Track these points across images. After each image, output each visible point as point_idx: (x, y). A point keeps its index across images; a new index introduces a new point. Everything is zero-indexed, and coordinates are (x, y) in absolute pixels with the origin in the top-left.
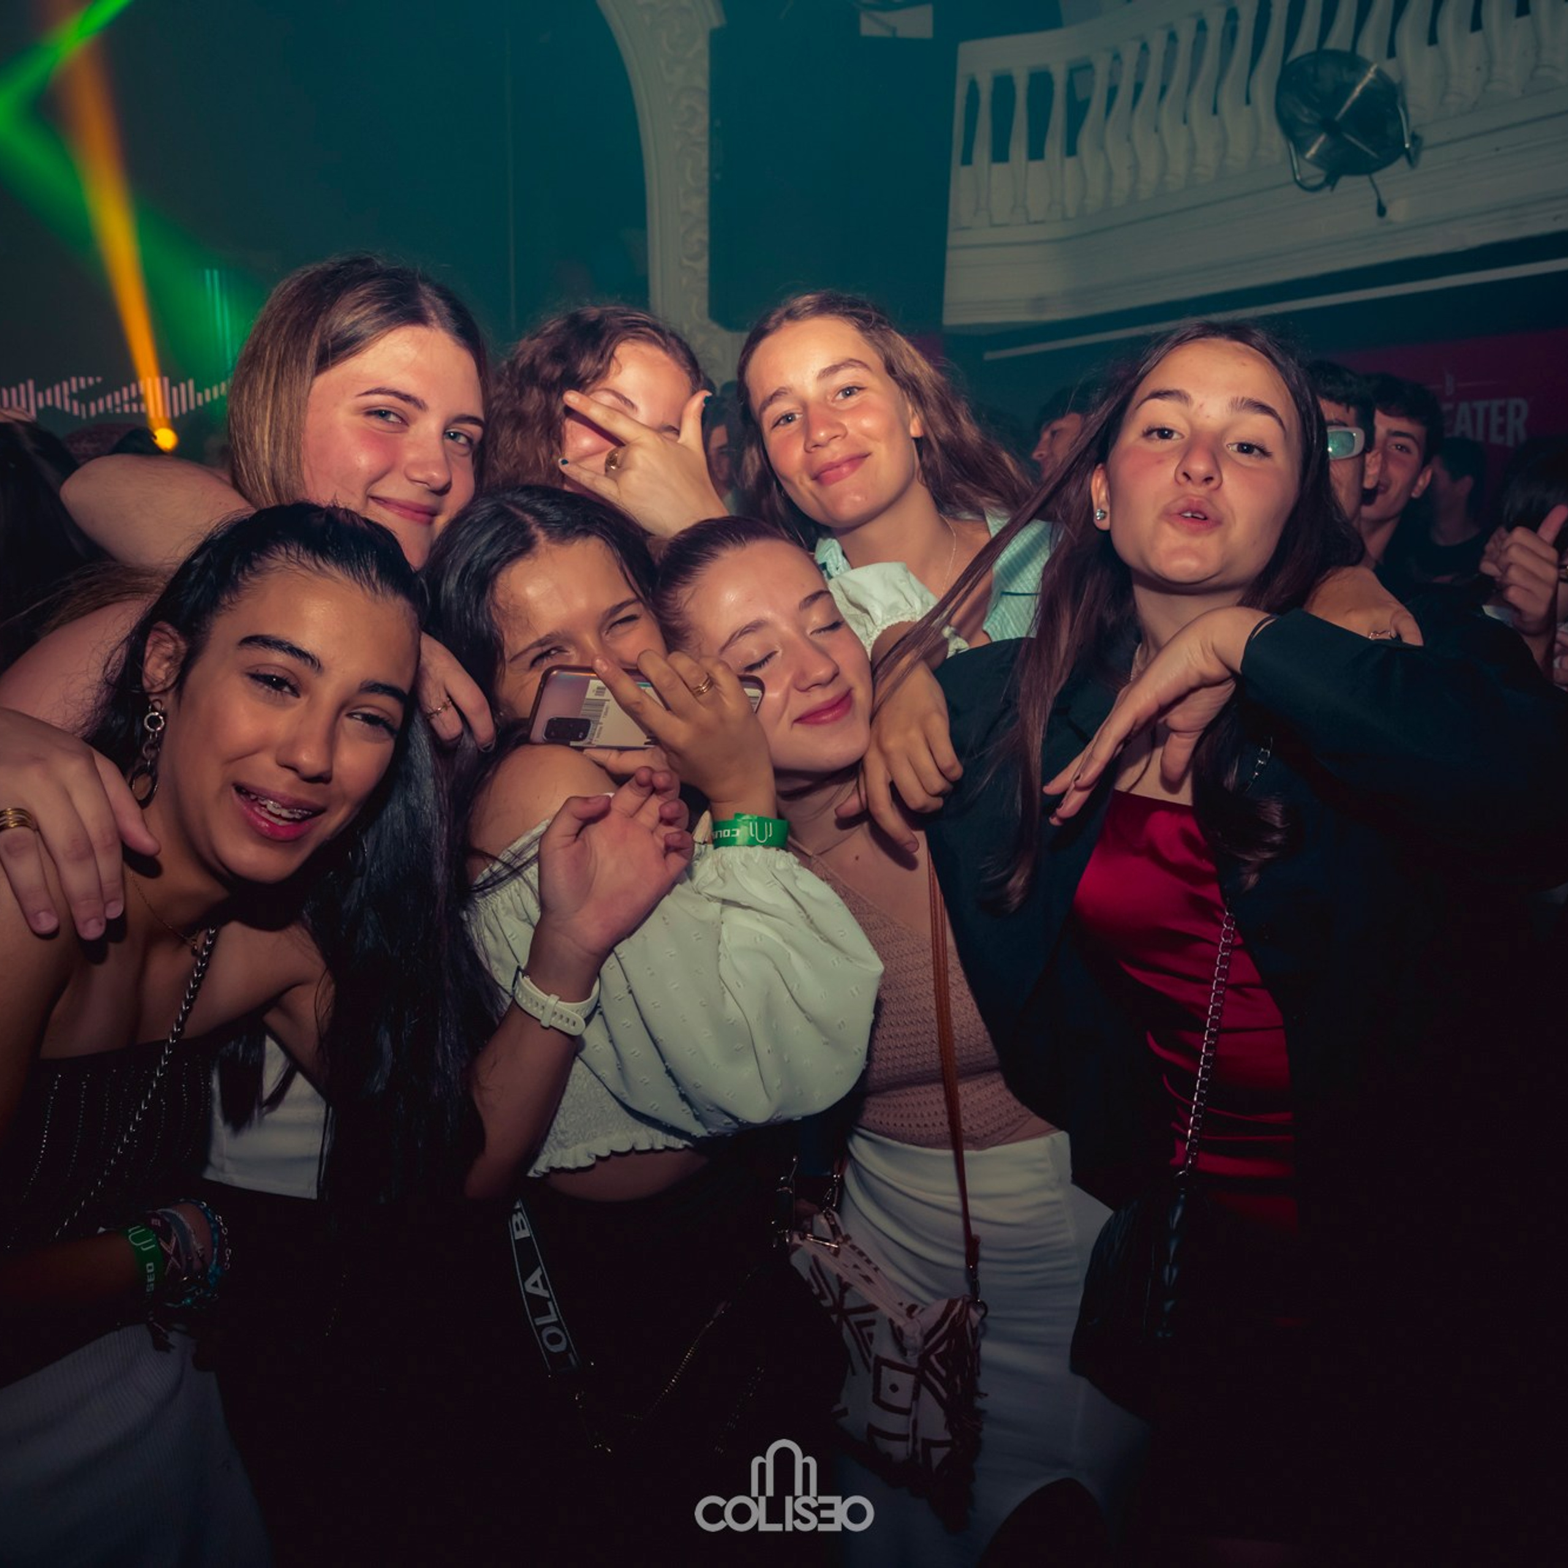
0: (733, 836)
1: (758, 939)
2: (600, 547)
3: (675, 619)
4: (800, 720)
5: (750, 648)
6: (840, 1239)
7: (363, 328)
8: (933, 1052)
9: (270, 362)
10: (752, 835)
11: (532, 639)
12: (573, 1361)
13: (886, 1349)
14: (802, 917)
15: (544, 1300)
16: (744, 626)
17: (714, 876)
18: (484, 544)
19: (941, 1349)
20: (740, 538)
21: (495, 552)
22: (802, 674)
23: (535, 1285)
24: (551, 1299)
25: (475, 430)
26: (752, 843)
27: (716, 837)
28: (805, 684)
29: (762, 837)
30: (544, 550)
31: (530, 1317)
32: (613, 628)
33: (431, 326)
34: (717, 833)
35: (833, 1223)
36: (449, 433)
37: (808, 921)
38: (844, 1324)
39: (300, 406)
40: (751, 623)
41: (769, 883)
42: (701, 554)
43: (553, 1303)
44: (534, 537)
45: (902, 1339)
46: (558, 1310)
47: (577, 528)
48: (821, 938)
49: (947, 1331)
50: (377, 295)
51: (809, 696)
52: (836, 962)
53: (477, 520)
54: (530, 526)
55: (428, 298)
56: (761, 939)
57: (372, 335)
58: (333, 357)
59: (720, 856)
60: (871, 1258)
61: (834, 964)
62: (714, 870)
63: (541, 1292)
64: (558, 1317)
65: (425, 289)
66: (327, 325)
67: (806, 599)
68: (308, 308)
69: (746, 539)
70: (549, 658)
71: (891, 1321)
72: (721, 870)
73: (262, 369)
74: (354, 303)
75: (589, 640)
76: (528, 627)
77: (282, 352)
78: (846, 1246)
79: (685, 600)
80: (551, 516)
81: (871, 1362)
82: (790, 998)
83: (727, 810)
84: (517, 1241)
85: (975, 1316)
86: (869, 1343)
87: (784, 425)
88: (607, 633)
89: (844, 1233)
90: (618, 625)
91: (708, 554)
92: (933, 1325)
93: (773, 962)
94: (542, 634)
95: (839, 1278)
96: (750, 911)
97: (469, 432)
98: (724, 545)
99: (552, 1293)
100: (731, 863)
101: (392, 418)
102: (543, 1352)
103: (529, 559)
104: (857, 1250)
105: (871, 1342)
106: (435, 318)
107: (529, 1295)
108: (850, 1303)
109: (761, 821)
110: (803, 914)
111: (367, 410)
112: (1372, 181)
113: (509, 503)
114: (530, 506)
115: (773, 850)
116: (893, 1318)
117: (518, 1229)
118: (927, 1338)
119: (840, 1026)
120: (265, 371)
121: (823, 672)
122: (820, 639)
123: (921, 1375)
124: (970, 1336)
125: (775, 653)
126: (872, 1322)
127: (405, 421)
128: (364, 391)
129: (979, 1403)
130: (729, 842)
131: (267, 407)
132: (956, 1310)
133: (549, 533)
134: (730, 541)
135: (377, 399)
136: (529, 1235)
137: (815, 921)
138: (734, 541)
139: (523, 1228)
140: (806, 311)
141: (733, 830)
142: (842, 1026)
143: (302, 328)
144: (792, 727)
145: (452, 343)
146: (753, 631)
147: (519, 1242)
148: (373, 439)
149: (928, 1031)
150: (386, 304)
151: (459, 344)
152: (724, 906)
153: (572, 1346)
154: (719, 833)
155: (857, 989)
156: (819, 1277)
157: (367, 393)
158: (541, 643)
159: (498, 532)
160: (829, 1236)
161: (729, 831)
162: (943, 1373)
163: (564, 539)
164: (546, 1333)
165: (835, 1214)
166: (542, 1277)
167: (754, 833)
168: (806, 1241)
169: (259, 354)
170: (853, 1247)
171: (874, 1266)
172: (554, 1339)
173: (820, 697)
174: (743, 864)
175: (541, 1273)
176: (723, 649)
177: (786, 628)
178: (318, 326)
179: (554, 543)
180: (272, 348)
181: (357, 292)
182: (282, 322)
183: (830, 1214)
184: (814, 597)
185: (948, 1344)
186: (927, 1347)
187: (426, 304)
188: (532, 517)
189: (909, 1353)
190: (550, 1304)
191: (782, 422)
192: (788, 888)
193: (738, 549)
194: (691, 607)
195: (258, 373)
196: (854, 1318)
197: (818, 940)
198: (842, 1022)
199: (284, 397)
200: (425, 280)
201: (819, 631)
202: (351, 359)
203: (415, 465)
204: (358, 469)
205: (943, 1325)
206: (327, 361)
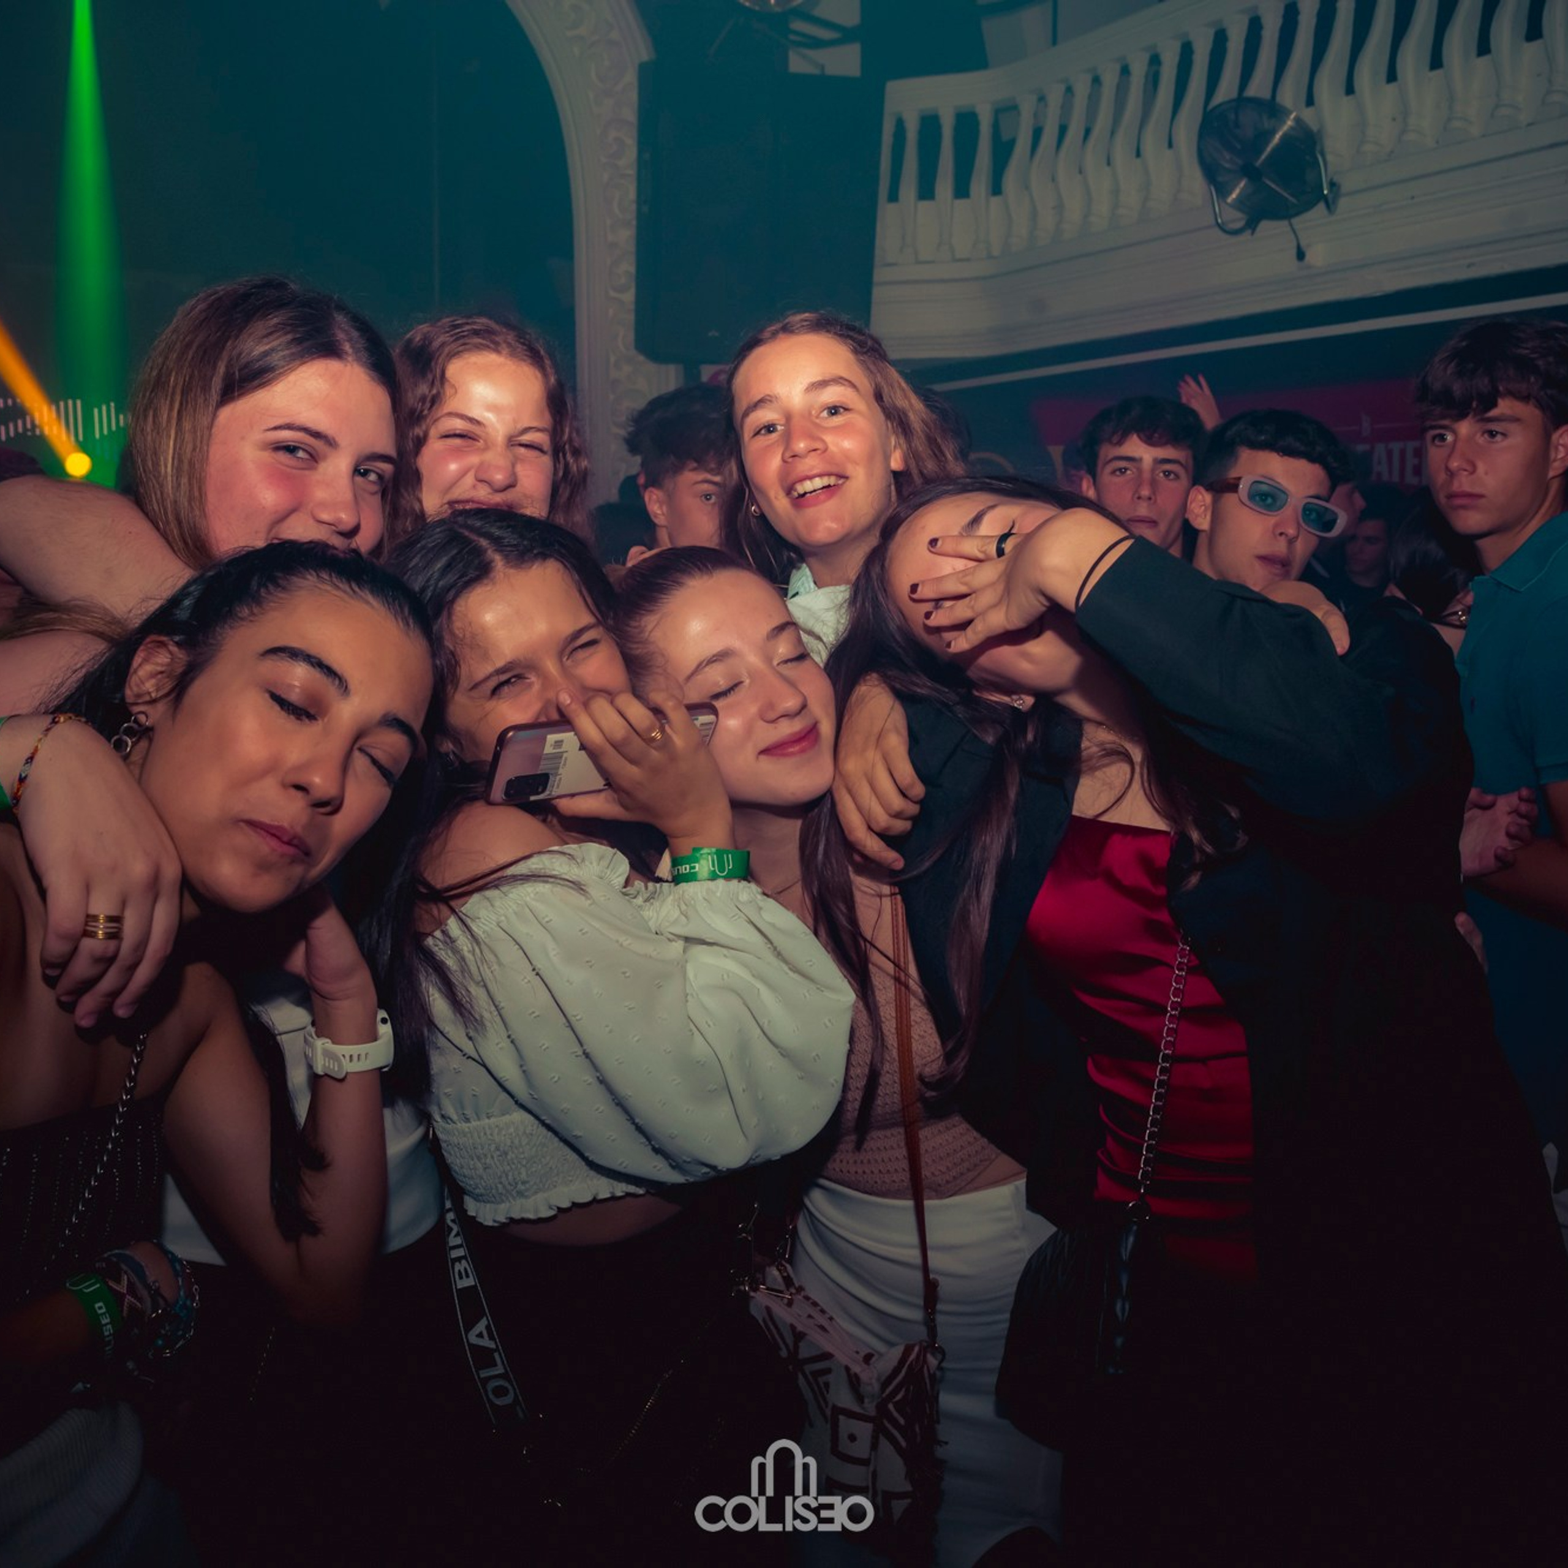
0: (692, 871)
1: (725, 976)
2: (559, 570)
3: (638, 648)
4: (766, 751)
5: (717, 677)
6: (793, 1291)
7: (275, 359)
8: (895, 1093)
9: (174, 388)
10: (712, 869)
11: (490, 669)
12: (521, 1415)
13: (842, 1397)
14: (769, 948)
15: (488, 1352)
16: (711, 655)
17: (677, 913)
18: (439, 570)
19: (899, 1397)
20: (707, 567)
21: (451, 578)
22: (771, 706)
23: (480, 1335)
24: (497, 1350)
25: (387, 468)
26: (713, 877)
27: (676, 873)
28: (772, 715)
29: (722, 870)
30: (502, 575)
31: (474, 1370)
32: (574, 653)
33: (346, 359)
34: (676, 868)
35: (785, 1274)
36: (360, 470)
37: (776, 952)
38: (800, 1376)
39: (204, 438)
40: (719, 652)
41: (734, 916)
42: (665, 582)
43: (500, 1354)
44: (492, 561)
45: (859, 1385)
46: (505, 1362)
47: (535, 552)
48: (790, 969)
49: (904, 1378)
50: (291, 325)
51: (776, 728)
52: (807, 994)
53: (430, 545)
54: (486, 551)
55: (343, 332)
56: (728, 976)
57: (283, 367)
58: (241, 387)
59: (681, 892)
60: (825, 1308)
61: (805, 997)
62: (676, 907)
63: (486, 1343)
64: (505, 1368)
65: (340, 318)
66: (235, 353)
67: (774, 629)
68: (217, 333)
69: (713, 567)
70: (510, 686)
71: (847, 1369)
72: (684, 907)
73: (167, 396)
74: (265, 332)
75: (551, 666)
76: (486, 656)
77: (187, 379)
78: (800, 1297)
79: (649, 628)
80: (506, 540)
81: (828, 1412)
82: (762, 1034)
83: (684, 845)
84: (459, 1291)
85: (932, 1361)
86: (825, 1393)
87: (764, 435)
88: (568, 659)
89: (797, 1285)
90: (579, 650)
91: (673, 581)
92: (890, 1371)
93: (742, 998)
94: (500, 663)
95: (793, 1327)
96: (715, 948)
97: (382, 470)
98: (690, 573)
99: (499, 1344)
100: (693, 899)
101: (301, 454)
102: (488, 1405)
103: (487, 584)
104: (811, 1301)
105: (828, 1392)
106: (350, 351)
107: (470, 1345)
108: (804, 1352)
109: (720, 854)
110: (769, 946)
111: (277, 445)
112: (1291, 225)
113: (461, 526)
114: (484, 530)
115: (735, 882)
116: (849, 1365)
117: (461, 1277)
118: (885, 1384)
119: (815, 1059)
120: (169, 398)
121: (791, 703)
122: (786, 670)
123: (879, 1422)
124: (927, 1381)
125: (741, 682)
126: (828, 1371)
127: (314, 458)
128: (273, 426)
129: (940, 1452)
130: (691, 878)
131: (170, 436)
132: (913, 1356)
133: (507, 558)
134: (696, 570)
135: (286, 435)
136: (473, 1283)
137: (783, 952)
138: (699, 569)
139: (467, 1276)
140: (803, 326)
141: (692, 865)
142: (817, 1058)
143: (209, 354)
144: (757, 758)
145: (367, 378)
146: (720, 660)
147: (462, 1292)
148: (280, 477)
149: (890, 1071)
150: (298, 336)
151: (373, 379)
152: (687, 944)
153: (520, 1398)
154: (678, 870)
155: (830, 1021)
156: (772, 1327)
157: (276, 428)
158: (499, 671)
159: (453, 558)
160: (782, 1287)
161: (688, 866)
162: (902, 1421)
163: (522, 563)
164: (492, 1385)
165: (788, 1266)
166: (488, 1327)
167: (714, 866)
168: (758, 1293)
169: (163, 379)
170: (807, 1298)
171: (828, 1316)
172: (500, 1392)
173: (787, 729)
174: (706, 900)
175: (486, 1323)
176: (689, 678)
177: (753, 659)
178: (225, 356)
179: (512, 567)
180: (177, 373)
181: (267, 320)
182: (188, 346)
183: (783, 1266)
184: (781, 628)
185: (906, 1391)
186: (884, 1395)
187: (341, 336)
188: (488, 542)
189: (866, 1400)
190: (496, 1355)
191: (763, 432)
192: (752, 920)
193: (705, 577)
194: (657, 635)
195: (163, 401)
196: (809, 1368)
197: (787, 974)
198: (817, 1055)
199: (187, 425)
200: (341, 308)
201: (786, 662)
202: (260, 391)
203: (323, 505)
204: (264, 508)
205: (901, 1372)
206: (233, 392)
